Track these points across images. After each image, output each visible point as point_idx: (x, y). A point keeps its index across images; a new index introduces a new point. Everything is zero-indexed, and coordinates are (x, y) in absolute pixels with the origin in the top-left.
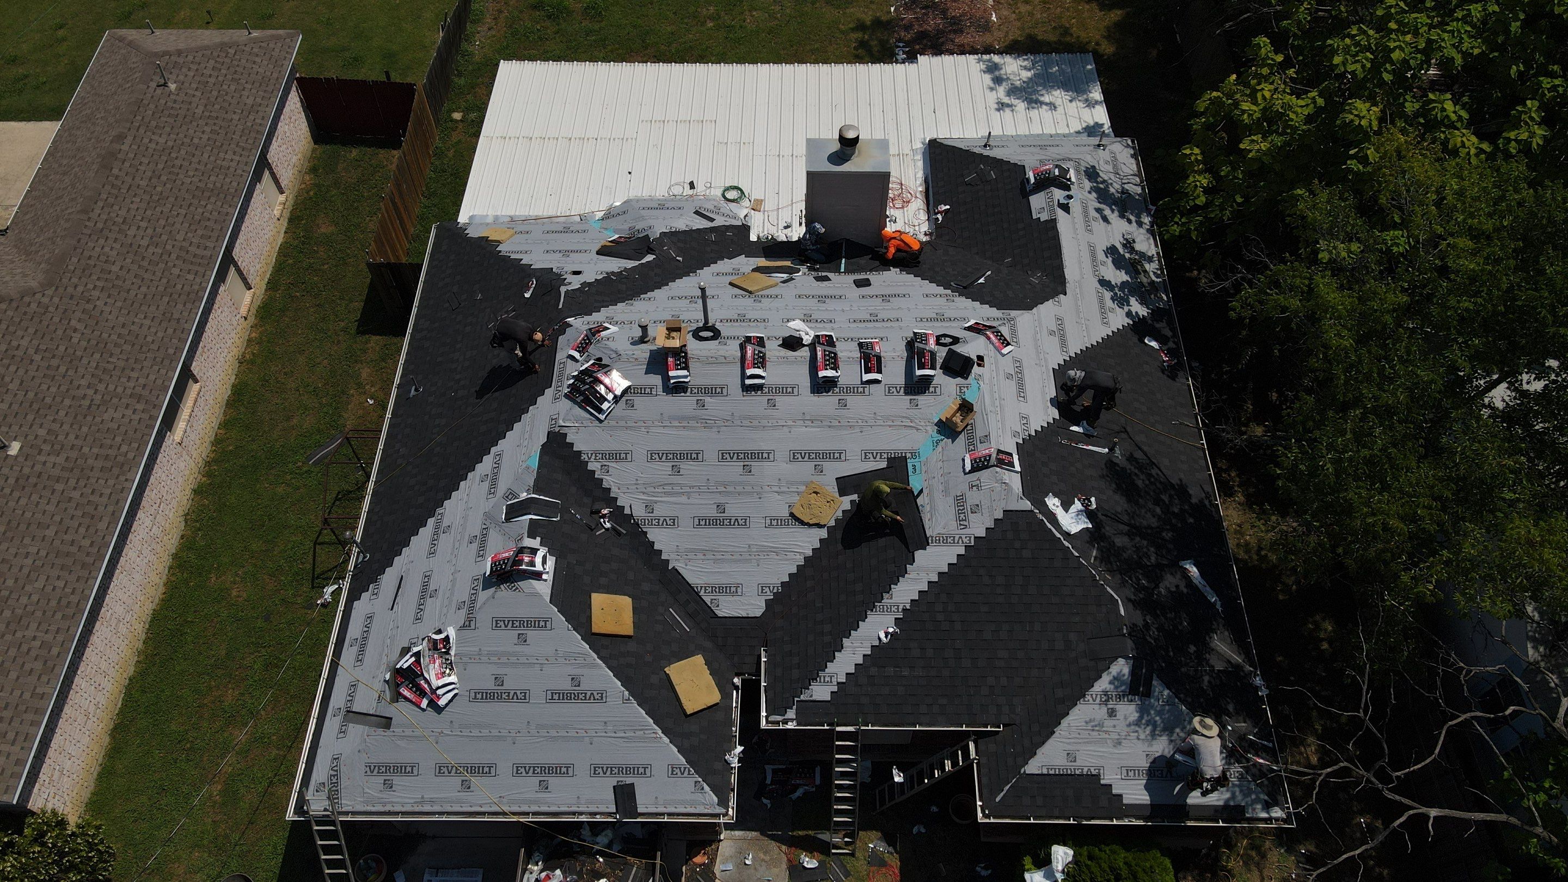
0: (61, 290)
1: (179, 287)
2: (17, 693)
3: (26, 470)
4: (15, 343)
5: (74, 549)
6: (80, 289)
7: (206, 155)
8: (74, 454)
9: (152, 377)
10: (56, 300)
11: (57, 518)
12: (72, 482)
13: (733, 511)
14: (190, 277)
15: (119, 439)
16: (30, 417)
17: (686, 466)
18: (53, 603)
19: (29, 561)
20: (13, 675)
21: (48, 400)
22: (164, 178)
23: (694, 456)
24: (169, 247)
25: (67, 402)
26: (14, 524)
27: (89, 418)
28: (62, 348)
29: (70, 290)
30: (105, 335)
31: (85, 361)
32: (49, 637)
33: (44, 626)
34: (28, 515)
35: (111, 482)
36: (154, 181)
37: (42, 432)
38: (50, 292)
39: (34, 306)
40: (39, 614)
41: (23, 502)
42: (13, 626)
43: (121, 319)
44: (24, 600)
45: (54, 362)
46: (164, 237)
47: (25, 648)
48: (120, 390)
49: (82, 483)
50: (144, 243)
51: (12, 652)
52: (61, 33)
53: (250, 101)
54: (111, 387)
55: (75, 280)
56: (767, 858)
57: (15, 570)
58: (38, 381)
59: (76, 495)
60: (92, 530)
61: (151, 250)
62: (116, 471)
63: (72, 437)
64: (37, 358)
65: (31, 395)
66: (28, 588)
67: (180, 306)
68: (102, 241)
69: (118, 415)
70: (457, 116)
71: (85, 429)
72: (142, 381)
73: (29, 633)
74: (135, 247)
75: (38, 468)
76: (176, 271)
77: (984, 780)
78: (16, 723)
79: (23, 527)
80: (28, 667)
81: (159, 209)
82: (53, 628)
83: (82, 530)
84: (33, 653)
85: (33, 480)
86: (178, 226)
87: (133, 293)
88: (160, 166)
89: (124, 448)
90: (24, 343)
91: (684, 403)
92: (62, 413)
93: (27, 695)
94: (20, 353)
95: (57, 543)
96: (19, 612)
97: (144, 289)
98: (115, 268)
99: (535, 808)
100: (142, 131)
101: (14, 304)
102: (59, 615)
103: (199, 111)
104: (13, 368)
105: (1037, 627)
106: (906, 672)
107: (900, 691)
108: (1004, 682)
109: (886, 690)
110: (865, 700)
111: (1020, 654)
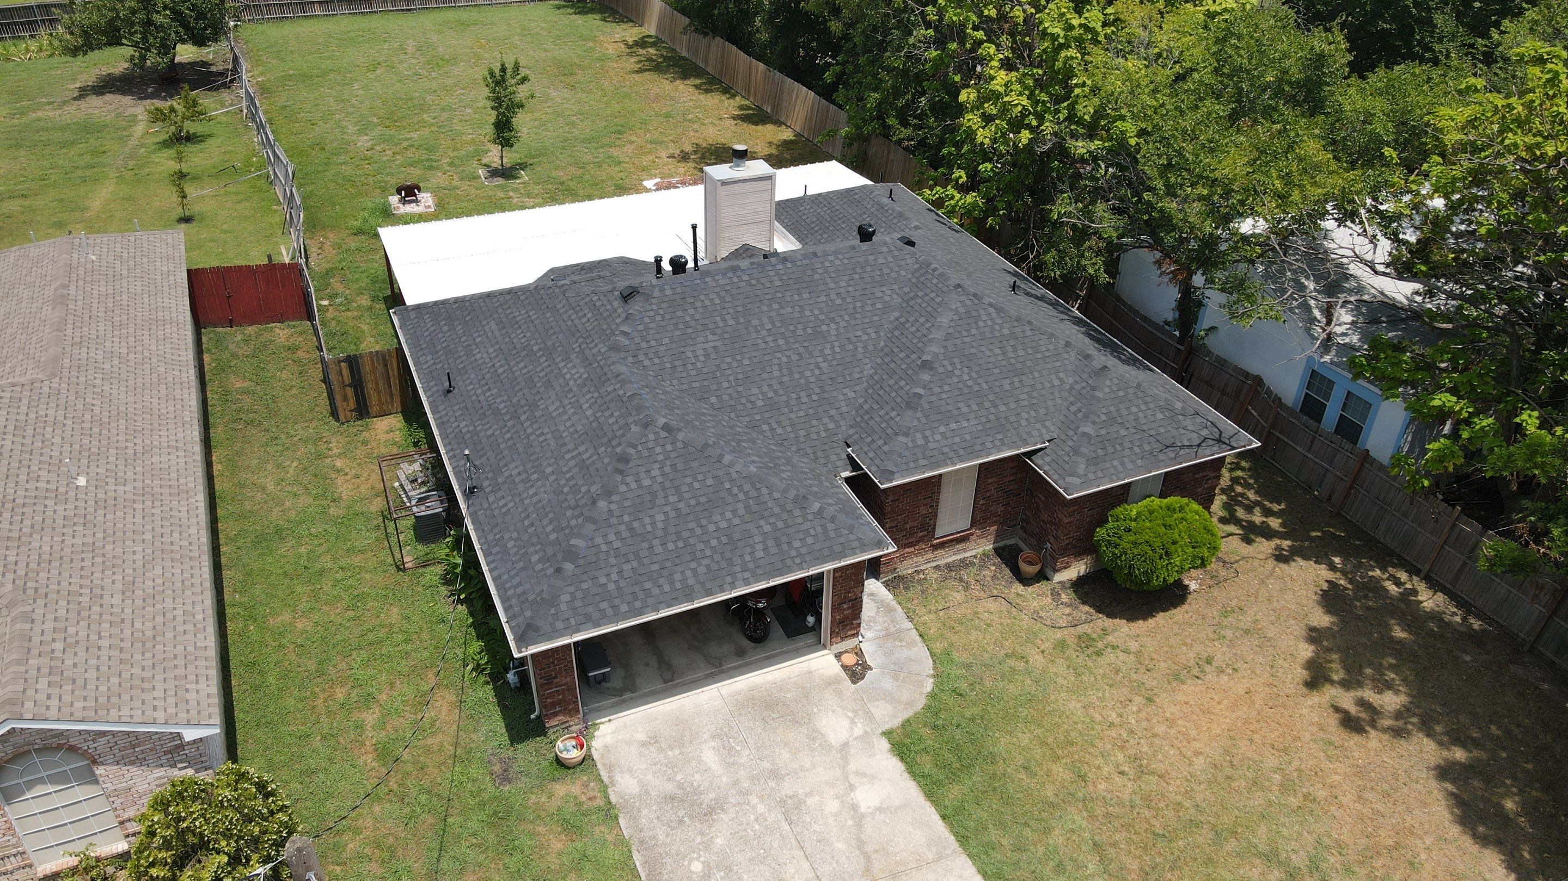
0: (65, 379)
1: (170, 379)
3: (101, 496)
4: (42, 413)
6: (82, 379)
7: (145, 299)
8: (139, 484)
10: (64, 386)
11: (148, 527)
12: (148, 503)
16: (84, 461)
19: (139, 556)
22: (117, 312)
25: (113, 451)
26: (110, 532)
27: (139, 462)
28: (88, 417)
29: (73, 379)
30: (122, 409)
31: (113, 425)
36: (109, 314)
37: (101, 471)
38: (56, 381)
39: (46, 390)
41: (110, 517)
42: (149, 601)
43: (131, 399)
44: (150, 583)
45: (87, 425)
50: (123, 351)
51: (159, 619)
55: (74, 373)
56: (904, 644)
57: (128, 562)
58: (77, 438)
59: (157, 511)
60: (185, 535)
61: (132, 355)
62: (183, 495)
63: (130, 474)
64: (69, 422)
65: (76, 447)
66: (149, 575)
68: (85, 350)
70: (324, 303)
71: (139, 469)
72: (173, 437)
74: (117, 354)
75: (111, 494)
79: (119, 534)
80: (180, 629)
81: (124, 331)
82: (189, 601)
83: (176, 535)
84: (180, 619)
85: (111, 502)
87: (131, 382)
88: (110, 305)
90: (51, 412)
92: (112, 458)
94: (51, 419)
95: (158, 544)
96: (149, 591)
97: (140, 380)
98: (107, 366)
100: (81, 283)
101: (28, 388)
102: (188, 593)
103: (124, 273)
104: (49, 429)
105: (1036, 374)
106: (965, 424)
107: (968, 437)
108: (1033, 414)
109: (957, 439)
110: (946, 450)
111: (1035, 394)
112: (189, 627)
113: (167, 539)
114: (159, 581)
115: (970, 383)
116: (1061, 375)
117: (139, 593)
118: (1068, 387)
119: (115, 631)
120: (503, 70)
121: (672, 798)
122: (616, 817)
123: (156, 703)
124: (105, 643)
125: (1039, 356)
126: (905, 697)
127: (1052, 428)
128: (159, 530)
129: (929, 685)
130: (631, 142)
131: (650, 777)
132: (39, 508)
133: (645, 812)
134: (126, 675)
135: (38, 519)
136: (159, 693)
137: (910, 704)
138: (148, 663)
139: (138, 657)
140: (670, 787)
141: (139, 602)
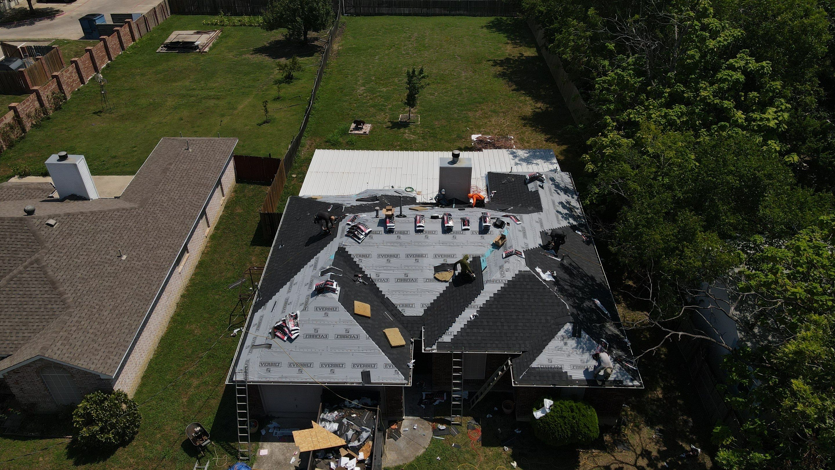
0: (145, 209)
1: (188, 213)
2: (118, 339)
3: (128, 265)
4: (127, 224)
5: (143, 294)
6: (152, 210)
7: (201, 173)
8: (145, 262)
9: (176, 241)
10: (143, 212)
11: (138, 283)
12: (144, 272)
13: (411, 276)
14: (192, 211)
15: (162, 260)
16: (131, 248)
17: (393, 260)
18: (134, 311)
19: (126, 295)
20: (117, 333)
21: (138, 244)
22: (185, 178)
23: (396, 256)
24: (185, 200)
25: (144, 245)
26: (122, 282)
27: (152, 252)
28: (144, 228)
29: (149, 209)
30: (160, 226)
31: (152, 233)
32: (132, 322)
33: (130, 318)
34: (127, 280)
35: (158, 274)
36: (181, 179)
37: (134, 254)
38: (141, 209)
39: (135, 213)
40: (128, 314)
41: (126, 275)
42: (118, 316)
43: (166, 221)
44: (123, 308)
45: (141, 232)
46: (184, 197)
47: (122, 324)
48: (164, 244)
49: (148, 272)
50: (177, 198)
51: (118, 325)
52: (135, 149)
53: (218, 158)
54: (161, 243)
55: (150, 207)
56: (423, 427)
57: (121, 297)
58: (134, 237)
59: (146, 276)
60: (150, 289)
61: (179, 200)
62: (160, 270)
63: (145, 257)
64: (135, 229)
65: (131, 241)
66: (125, 304)
67: (188, 220)
68: (161, 196)
69: (162, 252)
70: (294, 176)
71: (150, 255)
72: (172, 242)
73: (125, 319)
74: (173, 199)
75: (132, 265)
76: (187, 208)
77: (515, 372)
78: (117, 349)
79: (125, 284)
80: (123, 331)
81: (182, 188)
82: (134, 319)
83: (146, 288)
84: (125, 326)
85: (130, 269)
86: (189, 194)
87: (171, 213)
88: (184, 174)
89: (164, 263)
90: (131, 224)
91: (392, 237)
92: (142, 249)
93: (122, 340)
94: (129, 227)
95: (137, 291)
96: (121, 312)
97: (175, 212)
98: (165, 205)
99: (328, 380)
100: (178, 162)
101: (128, 211)
102: (136, 315)
103: (199, 159)
104: (126, 232)
105: (534, 314)
108: (522, 335)
109: (473, 338)
110: (465, 342)
112: (127, 331)
114: (127, 308)
116: (549, 318)
120: (414, 71)
127: (528, 346)
129: (422, 451)
136: (98, 357)
138: (102, 343)
139: (100, 339)
141: (114, 316)
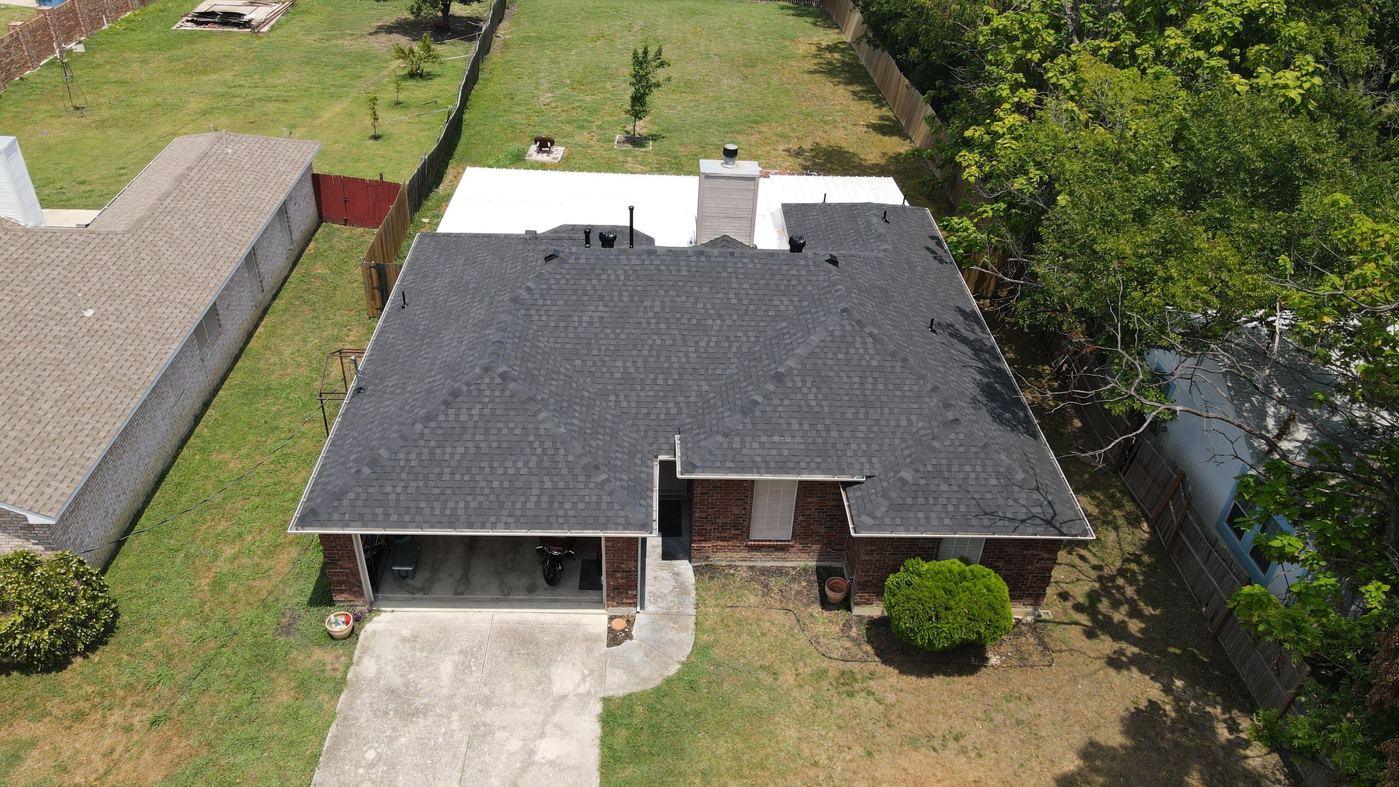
0: (136, 236)
3: (96, 327)
4: (98, 257)
5: (125, 379)
6: (150, 239)
7: (249, 190)
8: (133, 325)
9: (196, 296)
10: (132, 241)
11: (115, 358)
12: (129, 341)
14: (231, 249)
16: (103, 299)
18: (105, 406)
19: (91, 378)
20: (68, 441)
21: (118, 292)
22: (217, 195)
24: (217, 230)
25: (132, 296)
26: (82, 355)
27: (147, 309)
28: (132, 267)
29: (143, 238)
30: (165, 267)
31: (148, 277)
45: (126, 273)
48: (171, 298)
49: (136, 343)
53: (283, 169)
56: (676, 626)
58: (111, 281)
59: (131, 348)
60: (140, 371)
61: (204, 229)
62: (162, 341)
63: (132, 316)
65: (106, 287)
67: (221, 263)
68: (169, 218)
69: (168, 311)
70: (426, 220)
71: (143, 314)
72: (188, 296)
73: (84, 420)
74: (192, 226)
75: (105, 327)
76: (221, 244)
78: (65, 470)
79: (88, 358)
80: (80, 439)
81: (212, 210)
82: (103, 420)
83: (133, 369)
84: (86, 432)
85: (100, 333)
86: (224, 221)
87: (187, 249)
88: (216, 188)
89: (170, 330)
90: (106, 258)
92: (127, 302)
93: (77, 456)
94: (102, 263)
95: (113, 372)
96: (78, 405)
97: (196, 248)
98: (177, 233)
100: (205, 168)
101: (101, 236)
102: (108, 414)
103: (247, 167)
104: (95, 270)
105: (886, 411)
106: (789, 440)
107: (785, 453)
108: (864, 447)
109: (774, 452)
110: (758, 459)
111: (875, 429)
112: (88, 440)
113: (122, 371)
114: (91, 400)
115: (813, 403)
116: (913, 418)
117: (69, 404)
118: (915, 430)
119: (28, 428)
120: (646, 52)
121: (393, 692)
122: (340, 692)
123: (17, 488)
124: (13, 434)
125: (898, 393)
126: (645, 673)
127: (877, 466)
128: (122, 362)
129: (673, 670)
130: (760, 132)
131: (389, 668)
132: (42, 325)
133: (365, 695)
134: (11, 461)
135: (35, 332)
136: (25, 482)
137: (645, 680)
138: (34, 458)
139: (30, 451)
140: (398, 682)
141: (63, 411)
